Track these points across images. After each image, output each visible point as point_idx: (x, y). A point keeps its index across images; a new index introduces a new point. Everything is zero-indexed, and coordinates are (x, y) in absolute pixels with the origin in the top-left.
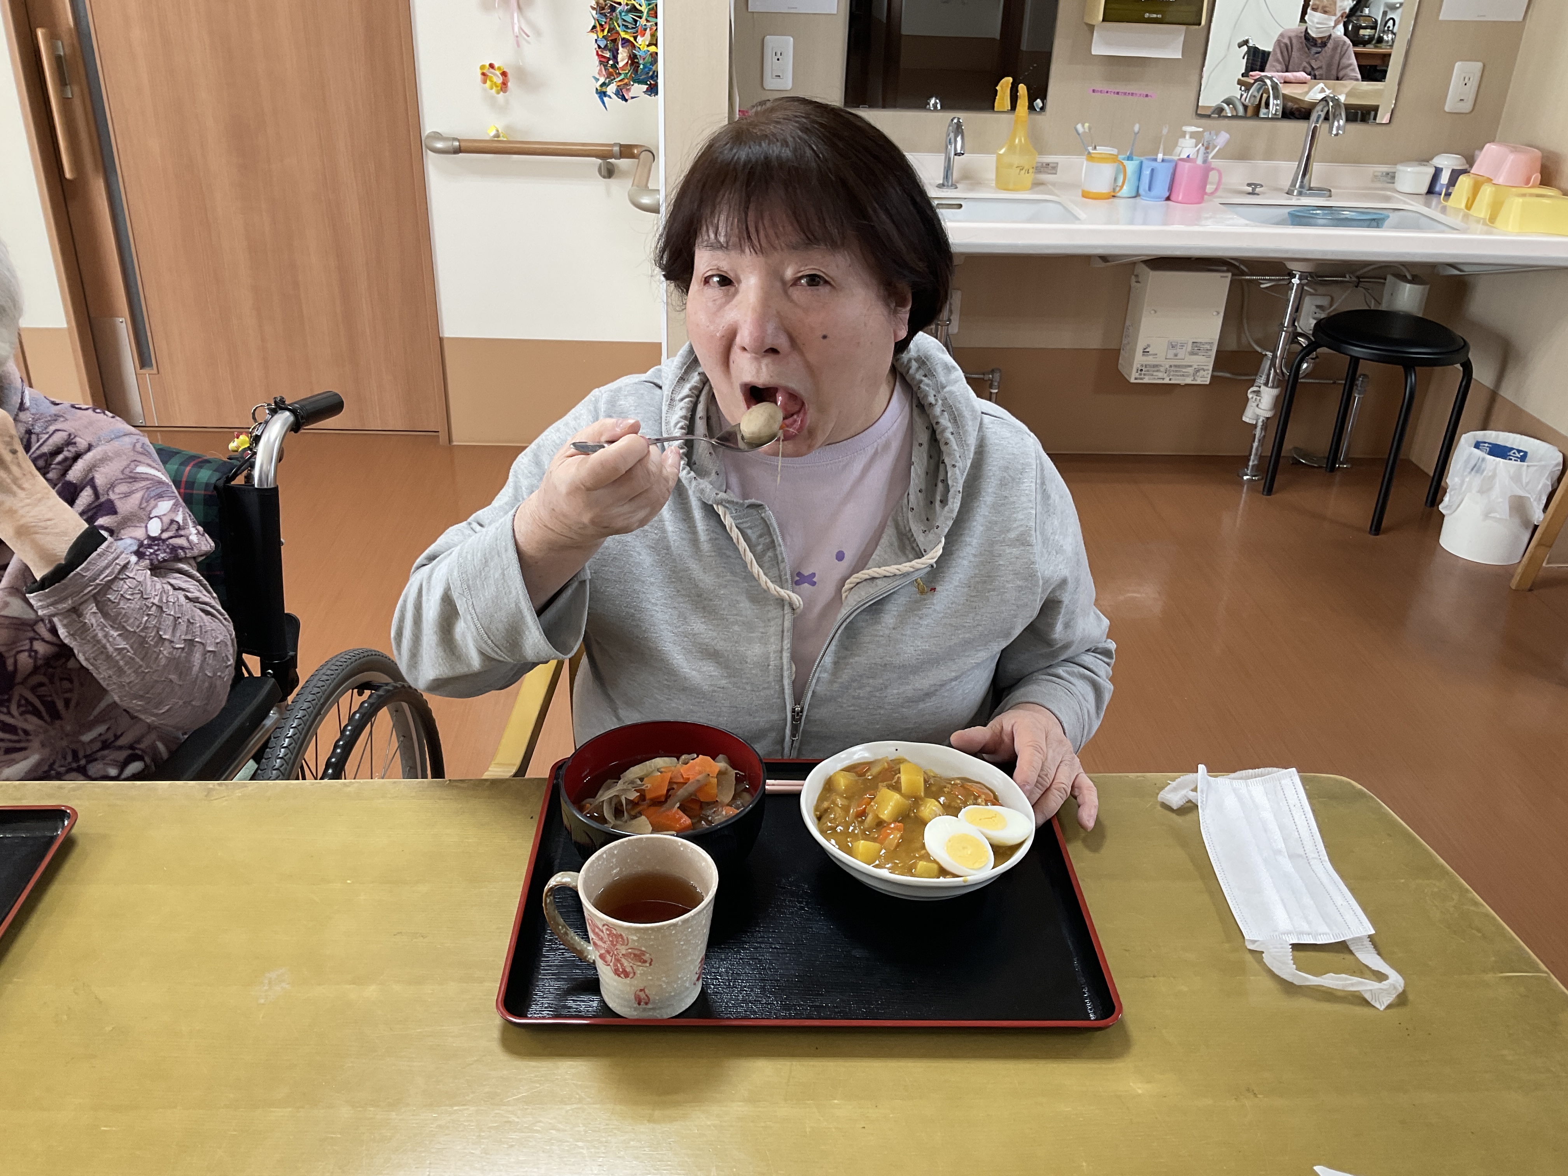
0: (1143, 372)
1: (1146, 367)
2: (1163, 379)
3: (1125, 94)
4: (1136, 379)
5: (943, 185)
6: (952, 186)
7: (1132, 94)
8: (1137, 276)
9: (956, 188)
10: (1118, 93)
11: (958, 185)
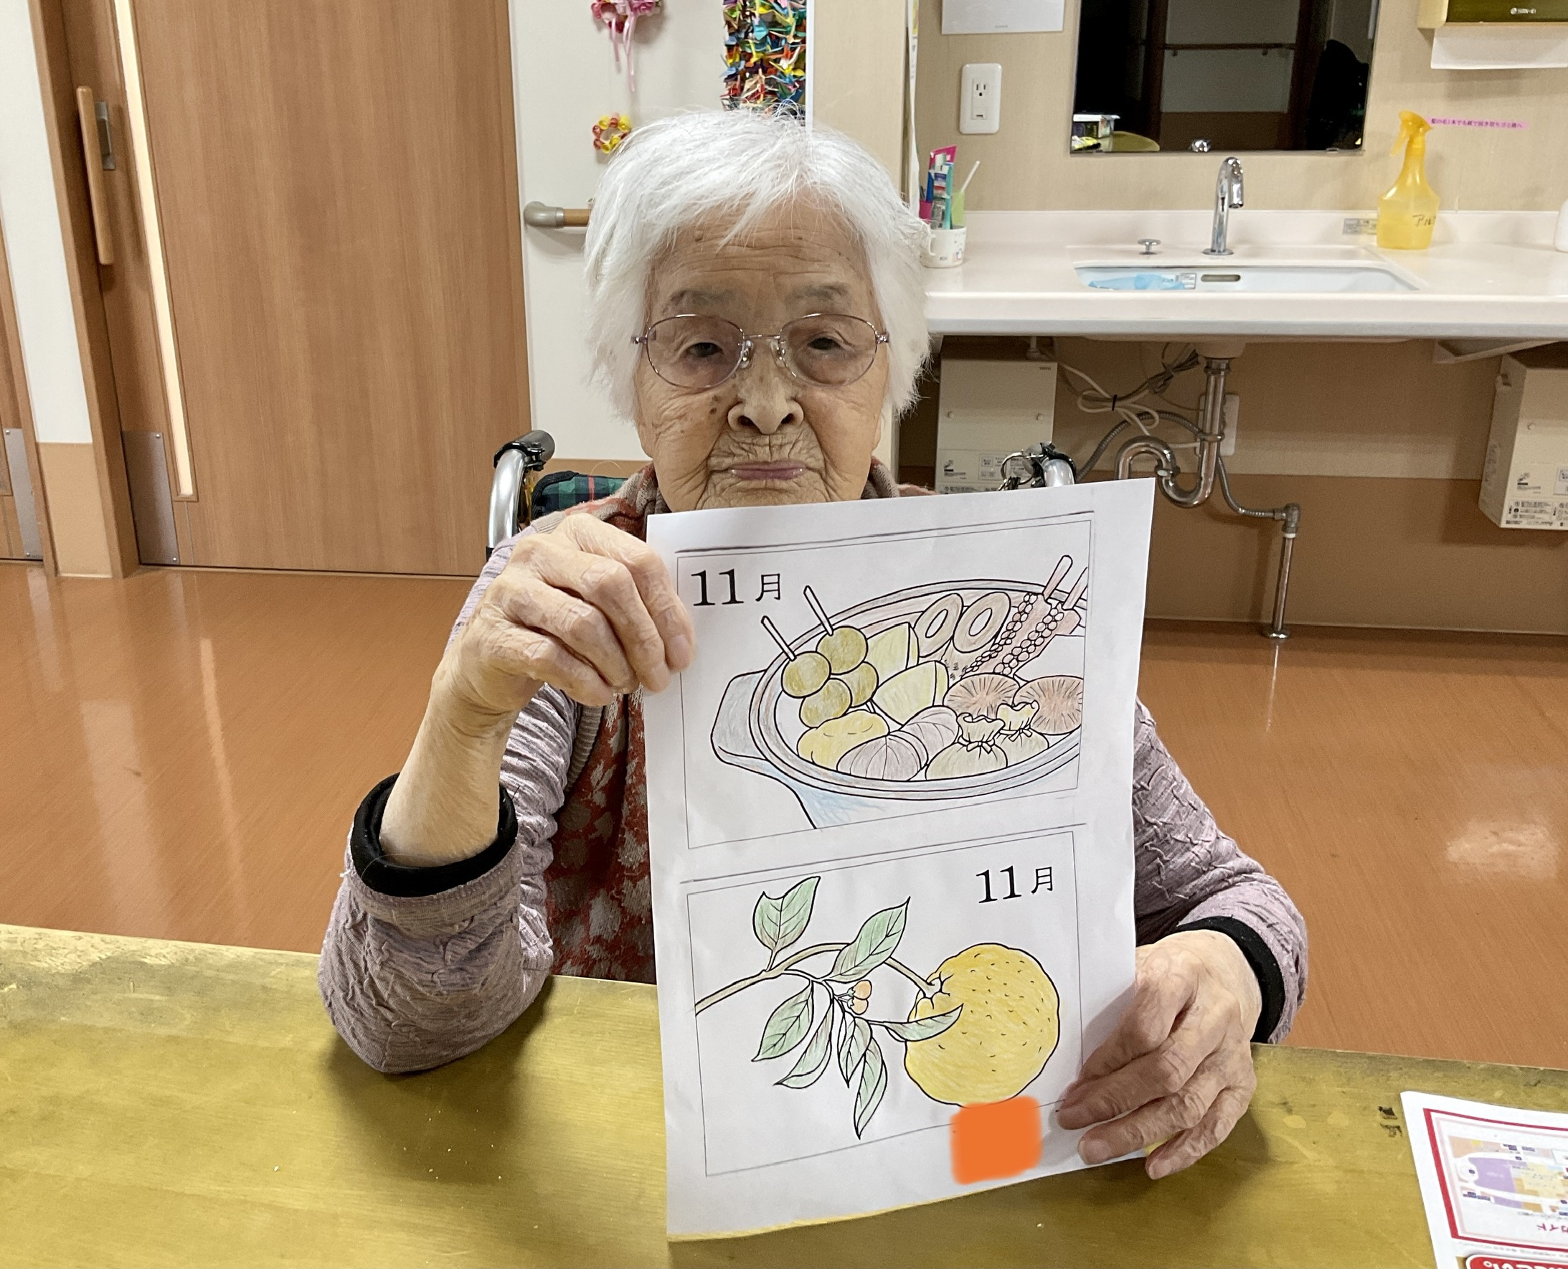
0: (1519, 513)
1: (1523, 506)
2: (1551, 524)
3: (1481, 124)
4: (1508, 522)
5: (1213, 251)
6: (1224, 251)
7: (1492, 124)
8: (1505, 376)
9: (1232, 253)
10: (1470, 123)
11: (1234, 251)
